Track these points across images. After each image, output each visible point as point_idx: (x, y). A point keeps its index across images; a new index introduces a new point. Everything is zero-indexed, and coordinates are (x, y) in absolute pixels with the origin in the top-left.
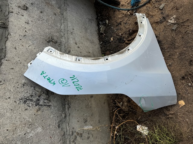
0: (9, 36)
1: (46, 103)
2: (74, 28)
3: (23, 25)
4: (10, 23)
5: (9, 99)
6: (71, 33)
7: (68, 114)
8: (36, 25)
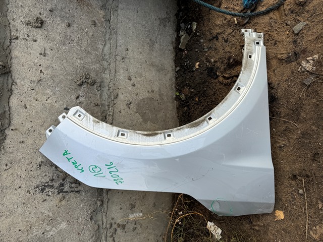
0: (13, 87)
1: (73, 188)
2: (129, 47)
3: (36, 61)
4: (14, 61)
5: (20, 189)
6: (123, 59)
7: (107, 200)
8: (59, 55)
